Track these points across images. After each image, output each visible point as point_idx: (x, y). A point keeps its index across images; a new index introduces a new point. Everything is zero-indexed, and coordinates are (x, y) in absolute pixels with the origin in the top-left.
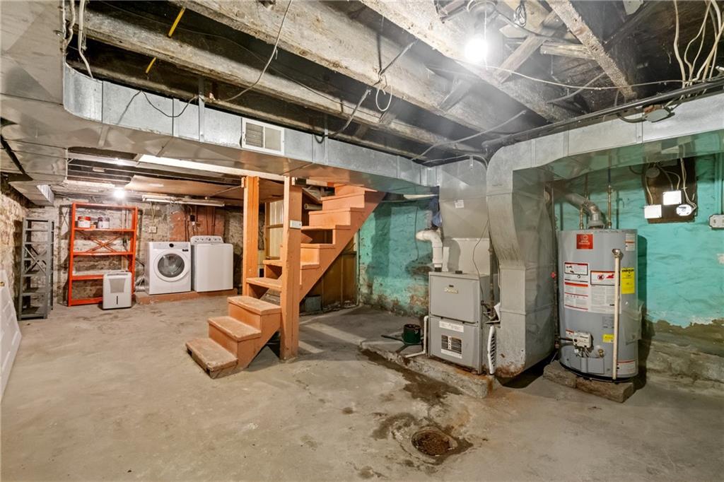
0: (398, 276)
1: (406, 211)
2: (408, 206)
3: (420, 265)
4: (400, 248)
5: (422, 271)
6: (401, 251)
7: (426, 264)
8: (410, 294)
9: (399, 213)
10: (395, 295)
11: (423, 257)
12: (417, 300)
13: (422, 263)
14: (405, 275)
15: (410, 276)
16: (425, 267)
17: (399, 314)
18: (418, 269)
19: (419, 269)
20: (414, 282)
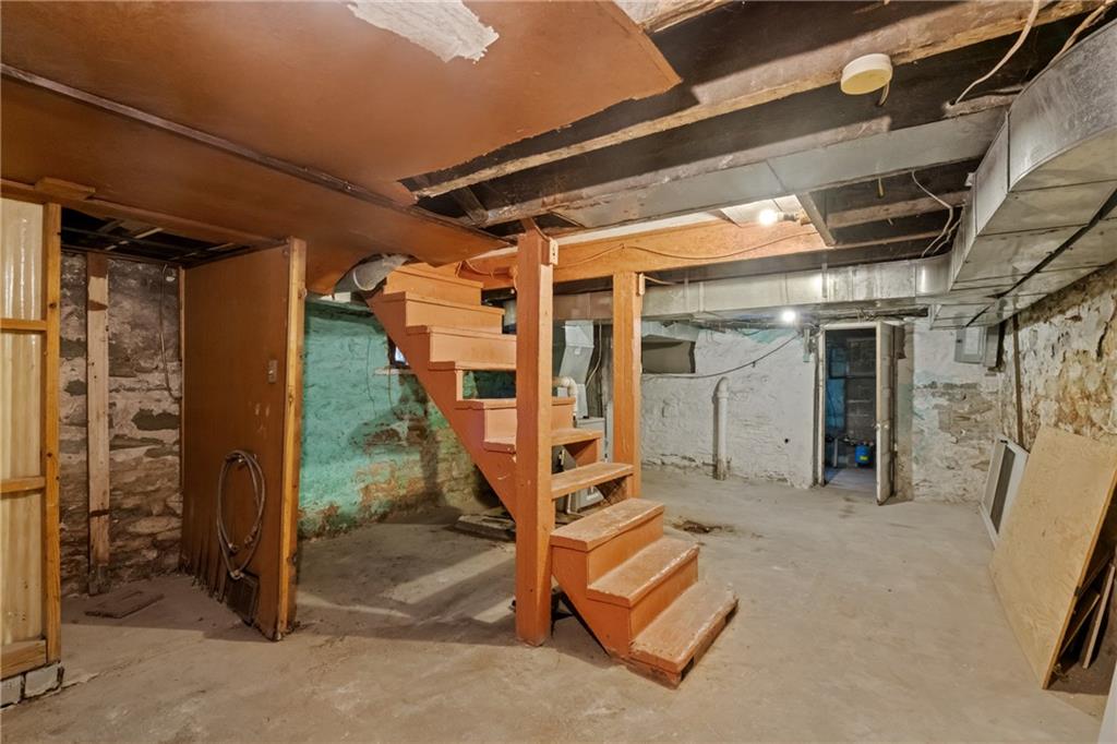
0: (334, 458)
1: (346, 331)
2: (352, 321)
3: (378, 430)
4: (334, 401)
5: (384, 437)
6: (338, 409)
7: (388, 425)
8: (362, 485)
9: (329, 331)
10: (327, 499)
11: (384, 416)
12: (377, 491)
13: (382, 424)
14: (349, 453)
15: (359, 452)
16: (387, 431)
17: (337, 531)
18: (374, 436)
19: (377, 435)
20: (368, 461)
